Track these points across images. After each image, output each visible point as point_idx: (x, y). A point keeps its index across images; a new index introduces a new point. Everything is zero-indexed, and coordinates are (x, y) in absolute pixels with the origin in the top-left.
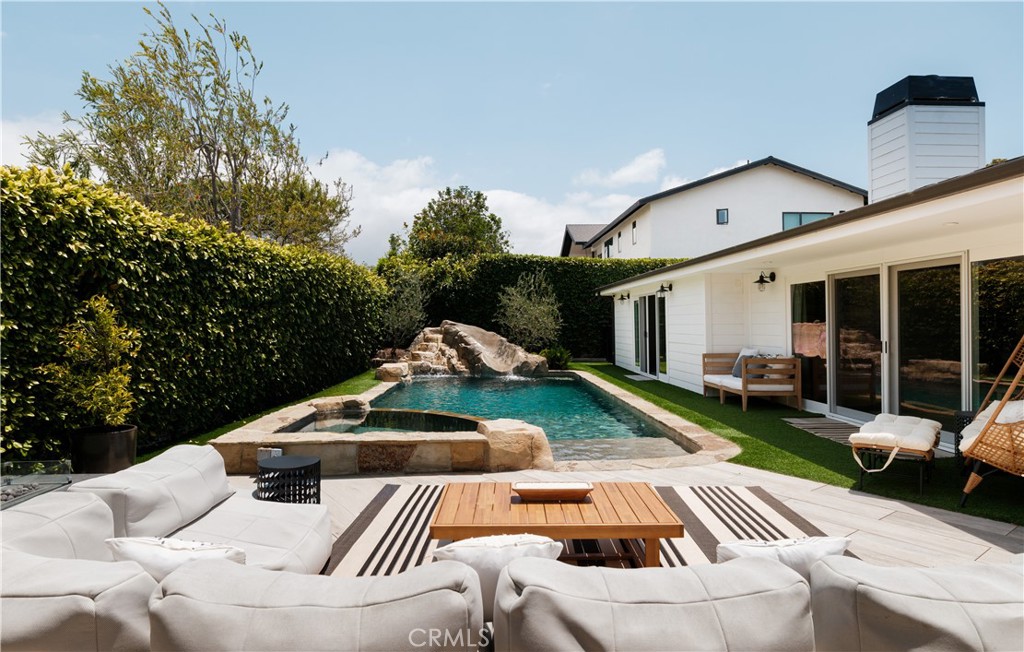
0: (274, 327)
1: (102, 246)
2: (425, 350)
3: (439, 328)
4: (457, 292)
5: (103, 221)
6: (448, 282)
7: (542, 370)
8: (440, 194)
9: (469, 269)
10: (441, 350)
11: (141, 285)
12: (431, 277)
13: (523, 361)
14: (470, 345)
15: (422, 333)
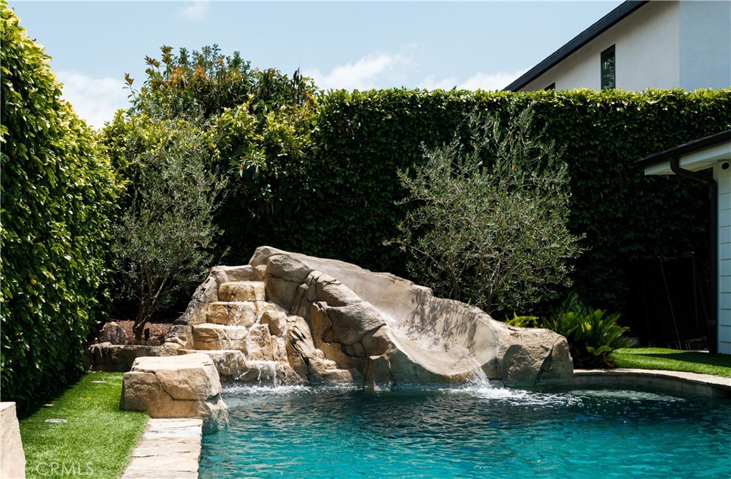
2: (226, 320)
3: (248, 267)
4: (275, 183)
7: (560, 370)
9: (302, 127)
10: (266, 318)
13: (508, 346)
14: (344, 304)
15: (212, 279)
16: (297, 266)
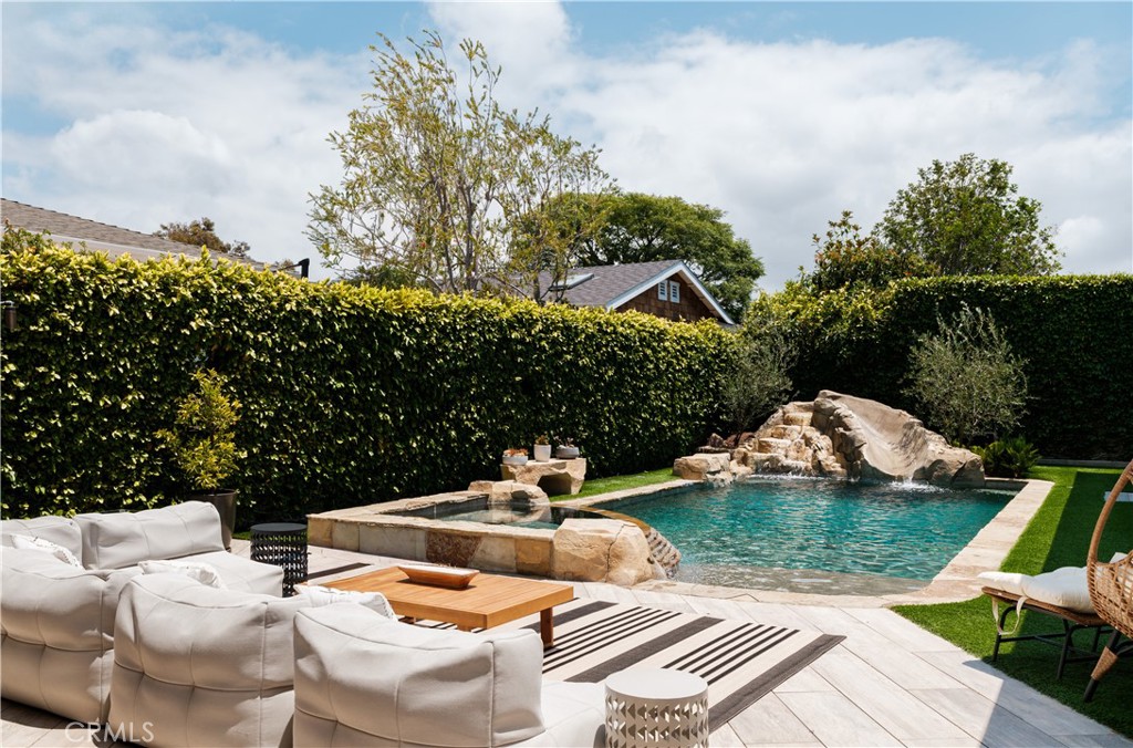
0: (473, 399)
1: (227, 320)
2: (781, 436)
3: (812, 403)
4: (853, 344)
5: (229, 296)
6: (841, 328)
7: (971, 476)
8: (922, 173)
9: (878, 305)
10: (804, 437)
11: (273, 356)
12: (818, 321)
13: (934, 460)
14: (850, 430)
15: (780, 411)
16: (828, 405)
